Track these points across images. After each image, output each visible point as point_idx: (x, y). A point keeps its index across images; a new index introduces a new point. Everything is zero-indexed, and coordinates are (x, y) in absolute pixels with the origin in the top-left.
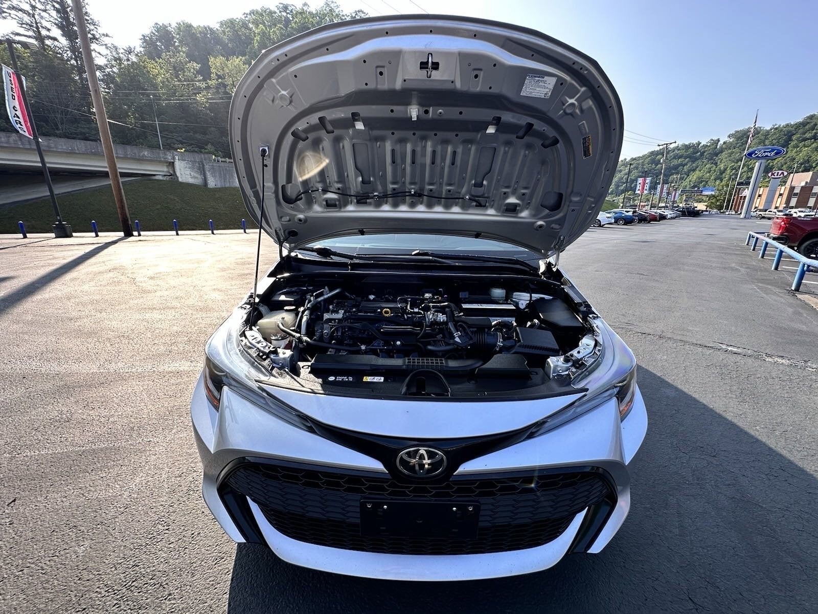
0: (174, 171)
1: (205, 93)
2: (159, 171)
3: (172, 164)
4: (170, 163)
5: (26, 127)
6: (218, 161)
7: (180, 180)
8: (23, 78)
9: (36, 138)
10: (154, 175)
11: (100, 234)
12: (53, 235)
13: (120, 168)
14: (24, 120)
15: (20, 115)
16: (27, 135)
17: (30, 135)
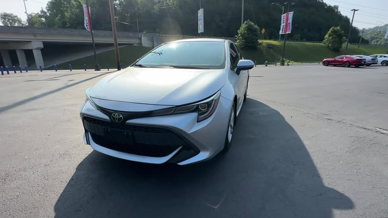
0: (141, 42)
1: (158, 5)
2: (135, 41)
3: (140, 39)
4: (140, 38)
5: (89, 27)
6: (160, 36)
7: (143, 45)
8: (89, 8)
9: (91, 31)
10: (134, 44)
11: (109, 69)
12: (94, 70)
13: (118, 42)
14: (89, 25)
15: (88, 23)
16: (89, 30)
17: (90, 30)
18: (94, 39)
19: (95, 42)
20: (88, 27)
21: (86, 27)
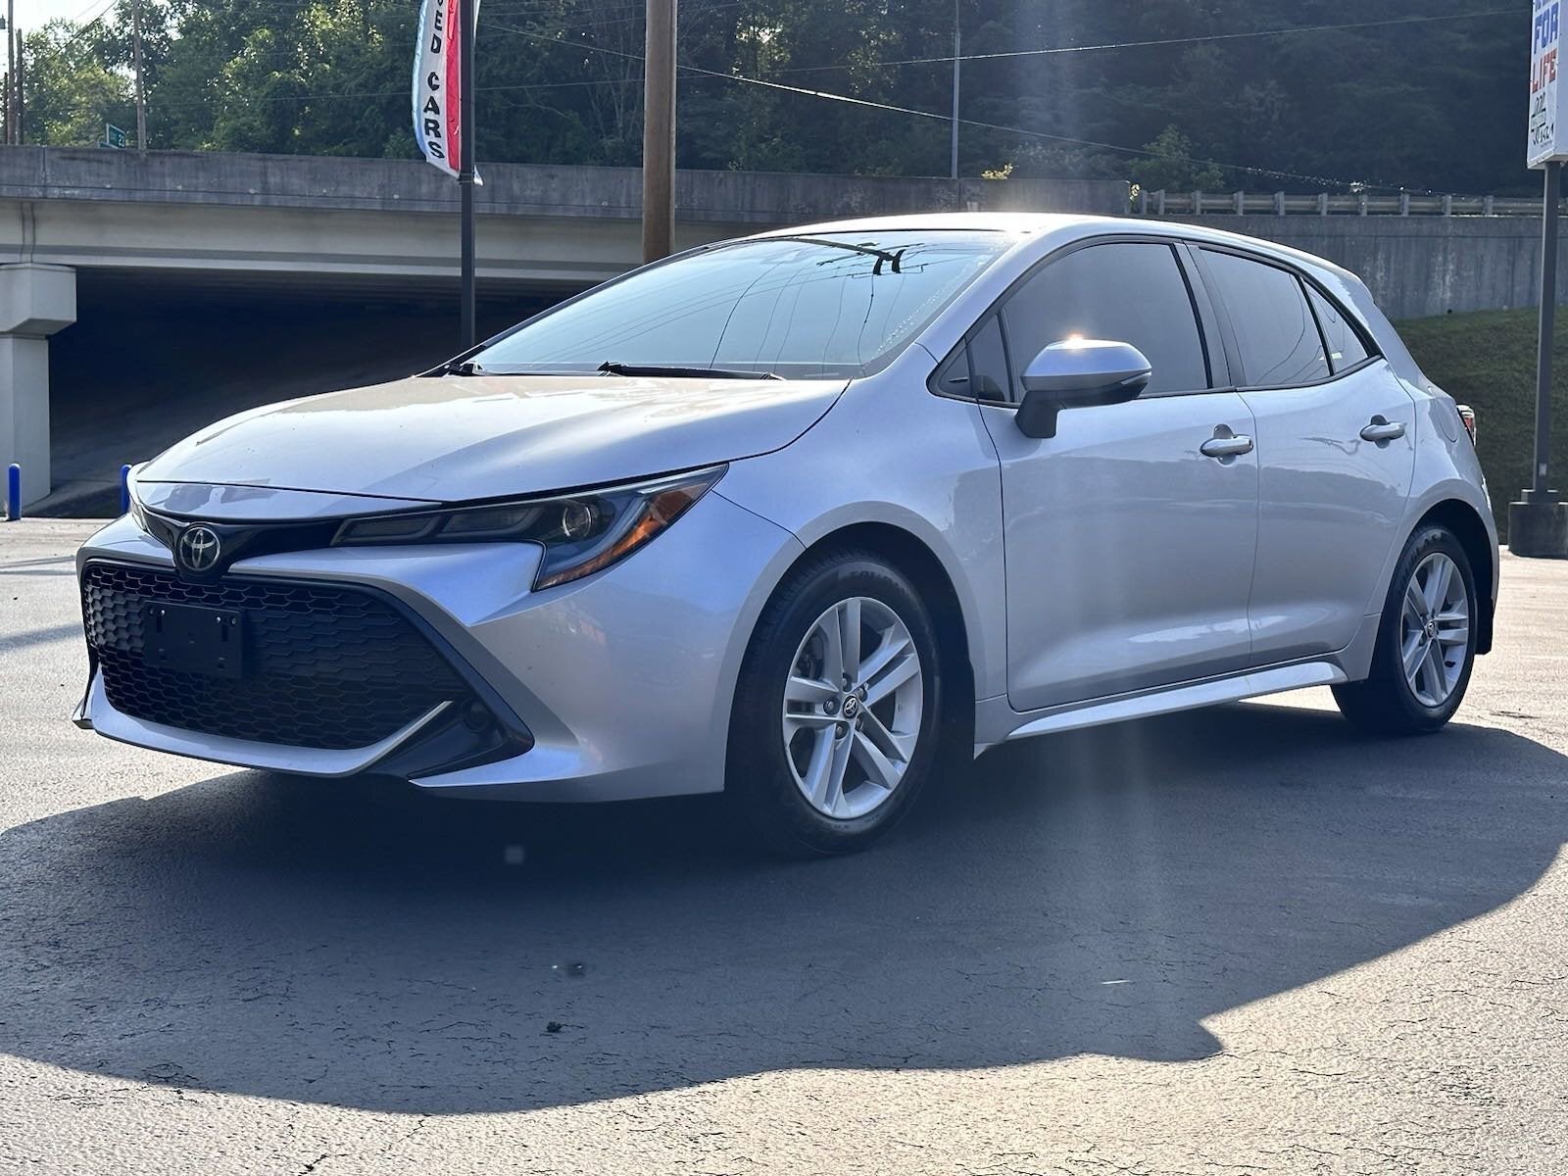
5: (450, 139)
9: (466, 172)
14: (451, 121)
15: (442, 104)
16: (444, 165)
17: (452, 166)
18: (481, 251)
19: (479, 272)
20: (443, 142)
21: (426, 140)
